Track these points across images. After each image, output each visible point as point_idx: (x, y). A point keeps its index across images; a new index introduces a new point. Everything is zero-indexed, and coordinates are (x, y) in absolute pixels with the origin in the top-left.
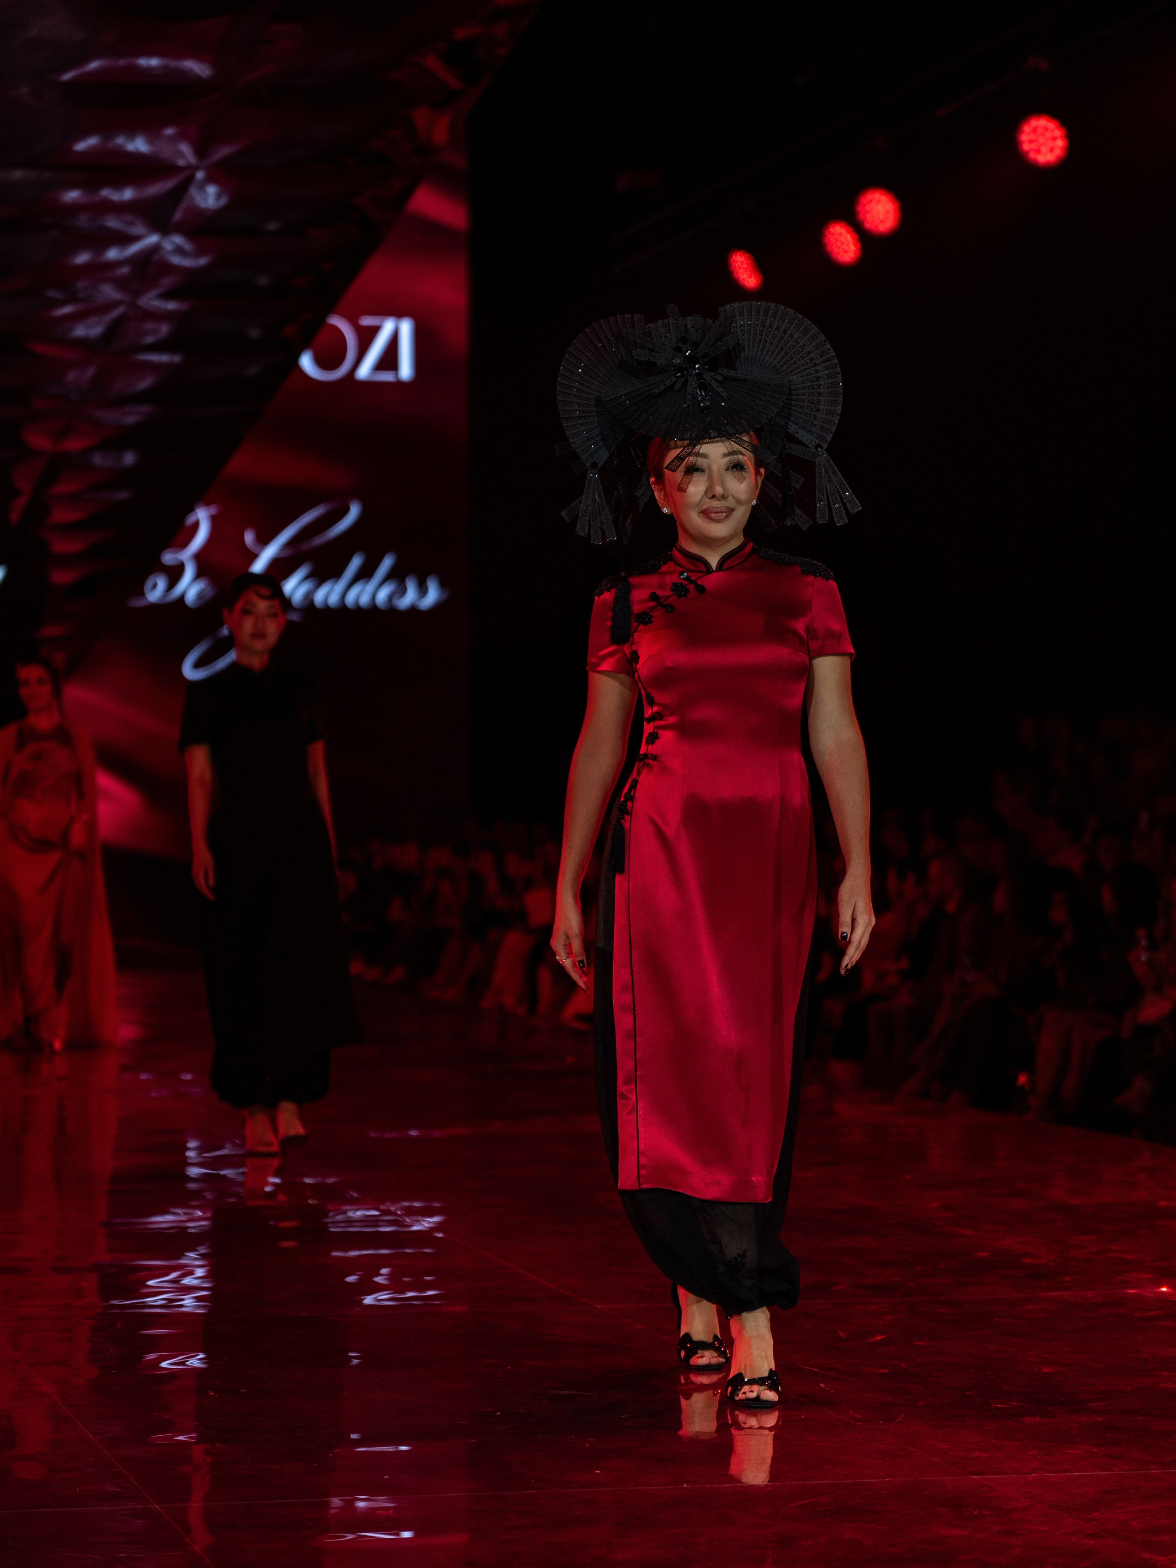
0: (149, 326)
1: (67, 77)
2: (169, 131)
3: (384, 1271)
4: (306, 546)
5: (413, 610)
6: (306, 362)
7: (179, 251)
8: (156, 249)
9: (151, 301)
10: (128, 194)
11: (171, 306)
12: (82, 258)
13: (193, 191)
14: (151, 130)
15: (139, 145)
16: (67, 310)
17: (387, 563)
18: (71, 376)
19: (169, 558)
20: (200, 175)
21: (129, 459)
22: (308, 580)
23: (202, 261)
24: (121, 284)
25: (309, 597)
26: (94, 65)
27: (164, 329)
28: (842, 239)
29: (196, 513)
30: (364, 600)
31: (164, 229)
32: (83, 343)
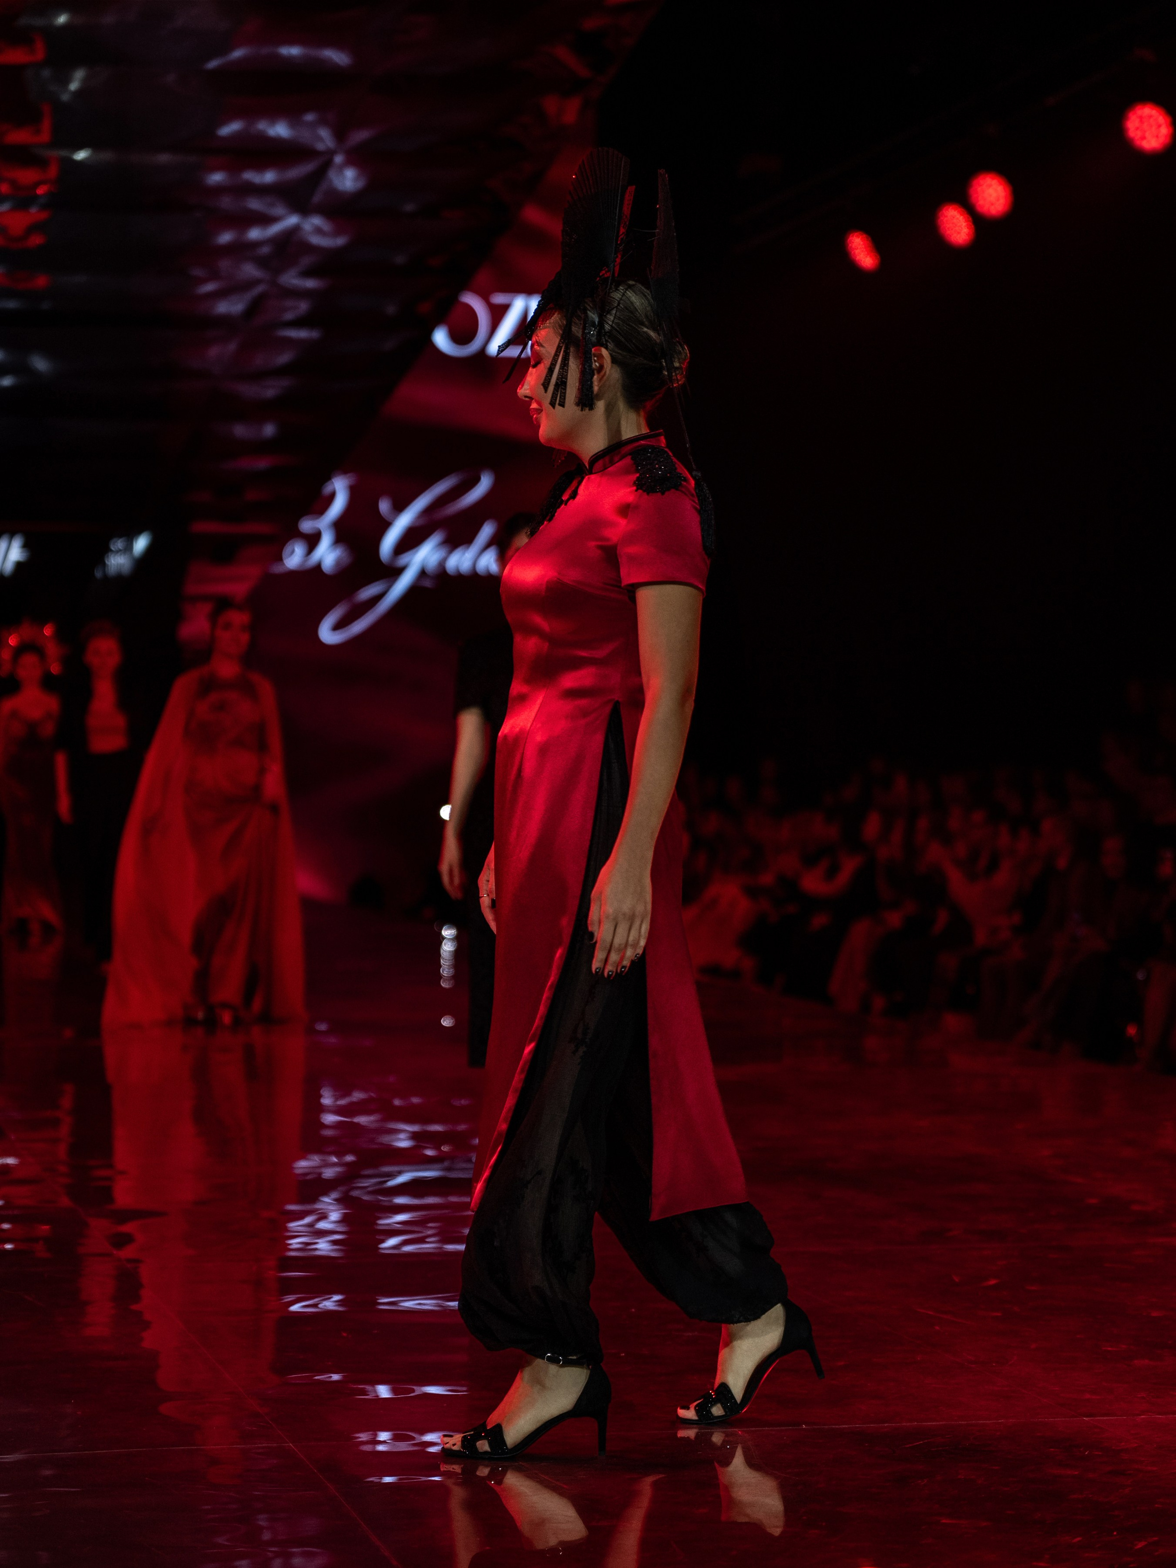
0: (289, 303)
1: (213, 64)
2: (309, 117)
4: (439, 515)
7: (319, 231)
8: (296, 229)
9: (291, 279)
10: (269, 177)
11: (310, 284)
12: (226, 238)
13: (332, 174)
14: (292, 115)
15: (280, 130)
16: (209, 287)
18: (214, 352)
19: (307, 525)
20: (338, 159)
21: (269, 430)
22: (442, 547)
23: (340, 241)
24: (262, 262)
25: (441, 564)
26: (238, 54)
27: (303, 306)
28: (955, 221)
29: (333, 483)
31: (304, 210)
32: (226, 321)
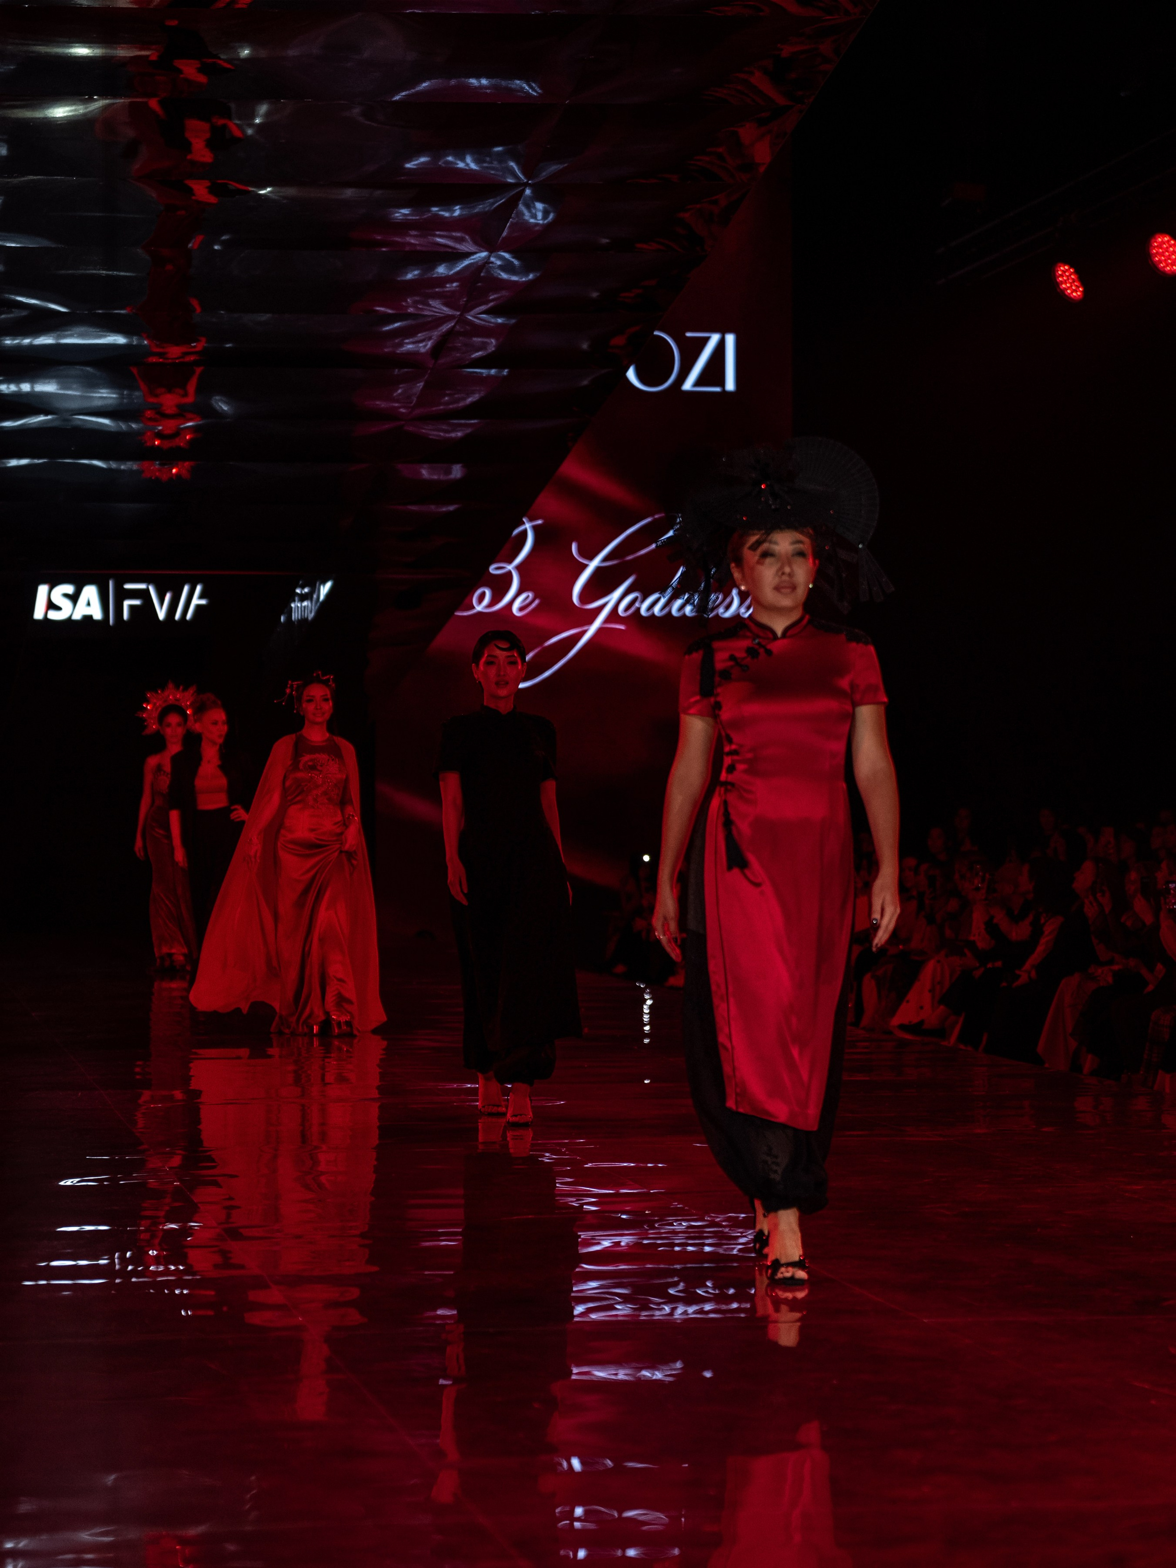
0: (477, 340)
1: (398, 97)
2: (498, 149)
4: (630, 557)
6: (632, 375)
7: (507, 267)
8: (484, 264)
9: (478, 316)
10: (457, 212)
11: (500, 321)
12: (411, 275)
13: (521, 207)
14: (480, 150)
15: (469, 163)
16: (396, 325)
19: (497, 569)
20: (528, 192)
21: (457, 472)
22: (634, 591)
23: (530, 277)
24: (449, 300)
25: (633, 607)
26: (426, 85)
27: (493, 343)
29: (522, 525)
31: (493, 245)
32: (411, 360)
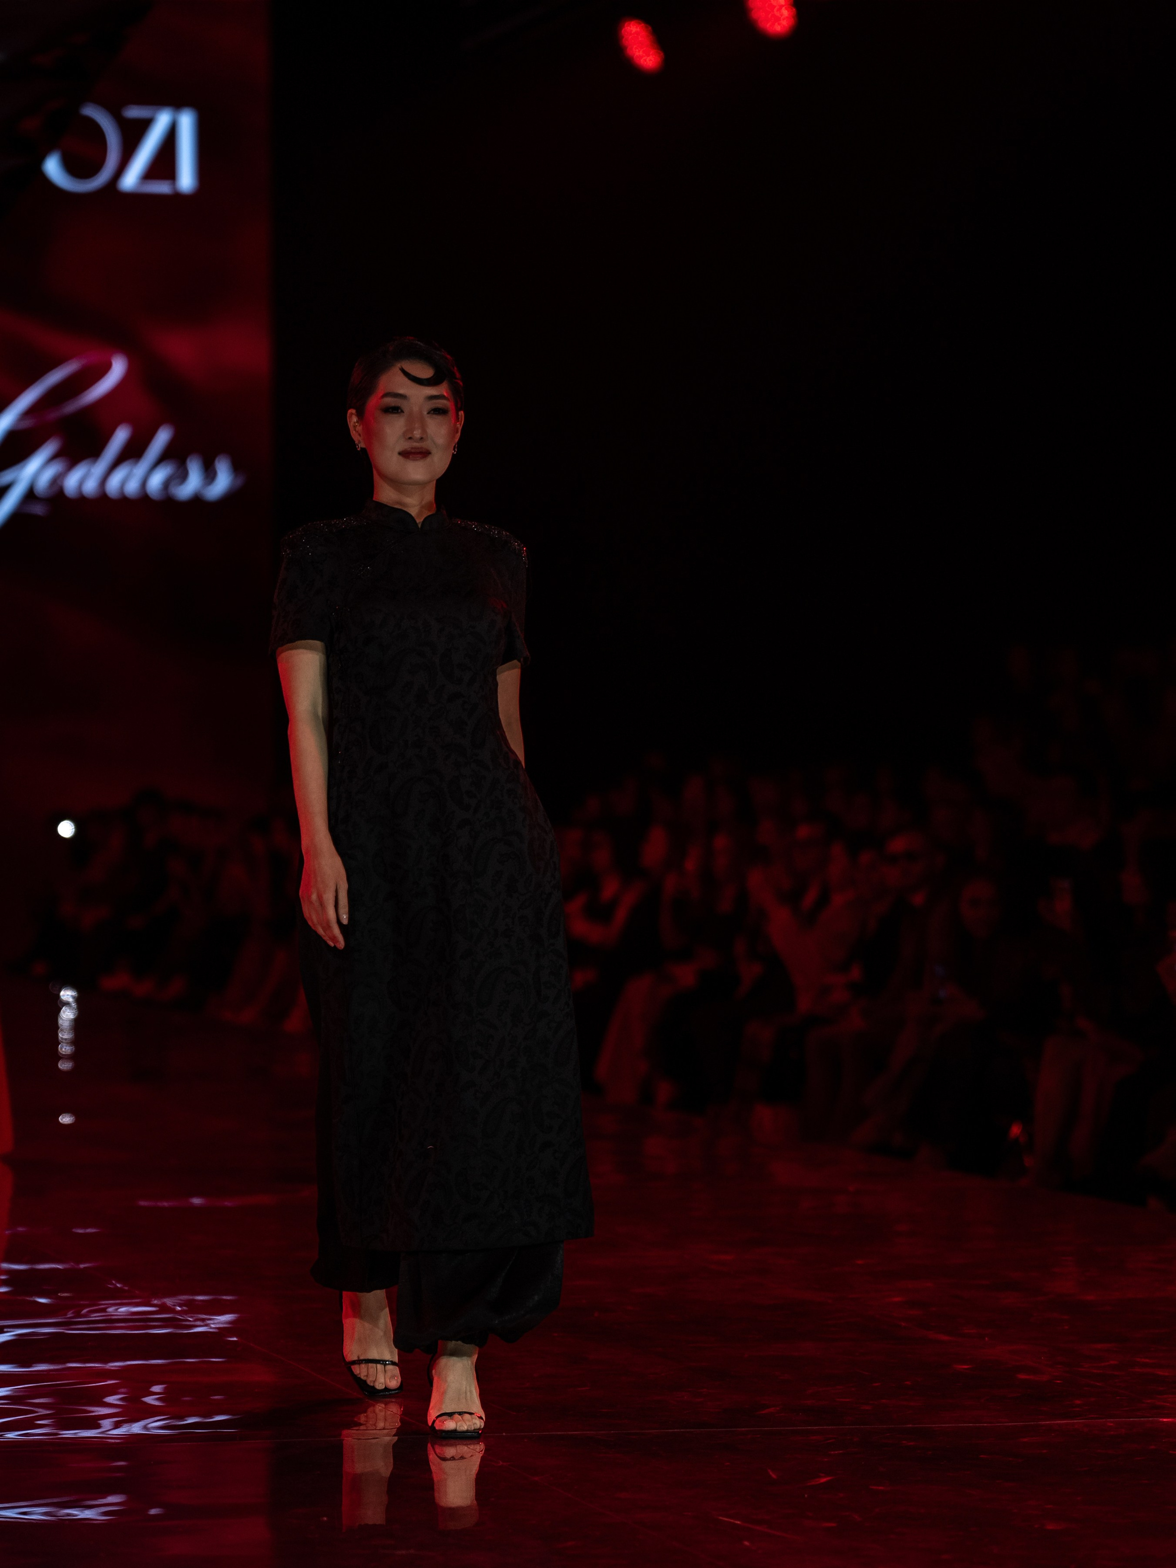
3: (157, 1389)
4: (53, 415)
5: (197, 500)
6: (53, 167)
17: (162, 438)
22: (57, 460)
25: (57, 482)
30: (132, 488)
